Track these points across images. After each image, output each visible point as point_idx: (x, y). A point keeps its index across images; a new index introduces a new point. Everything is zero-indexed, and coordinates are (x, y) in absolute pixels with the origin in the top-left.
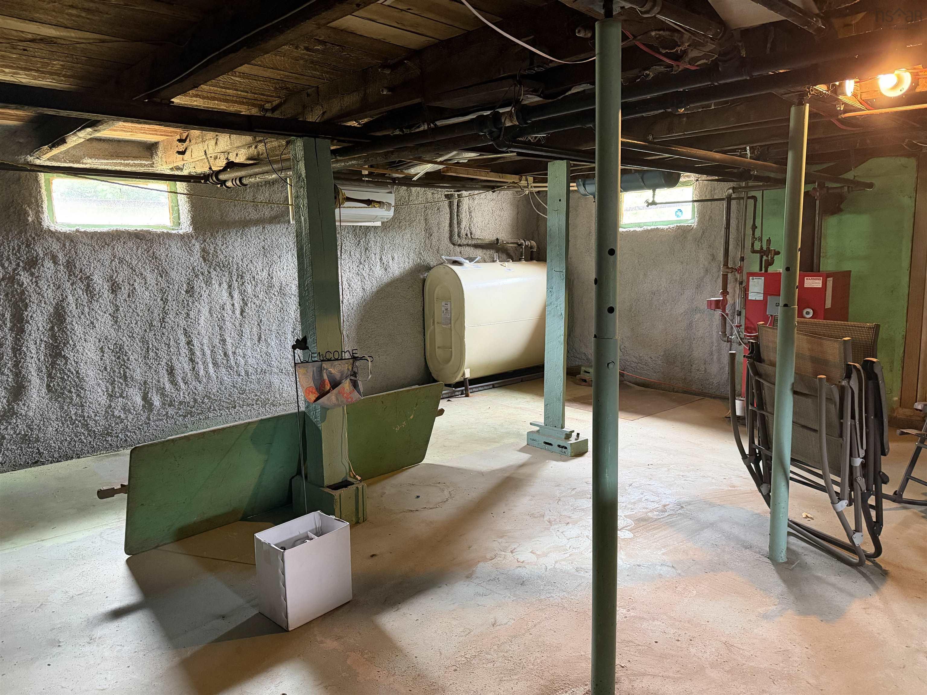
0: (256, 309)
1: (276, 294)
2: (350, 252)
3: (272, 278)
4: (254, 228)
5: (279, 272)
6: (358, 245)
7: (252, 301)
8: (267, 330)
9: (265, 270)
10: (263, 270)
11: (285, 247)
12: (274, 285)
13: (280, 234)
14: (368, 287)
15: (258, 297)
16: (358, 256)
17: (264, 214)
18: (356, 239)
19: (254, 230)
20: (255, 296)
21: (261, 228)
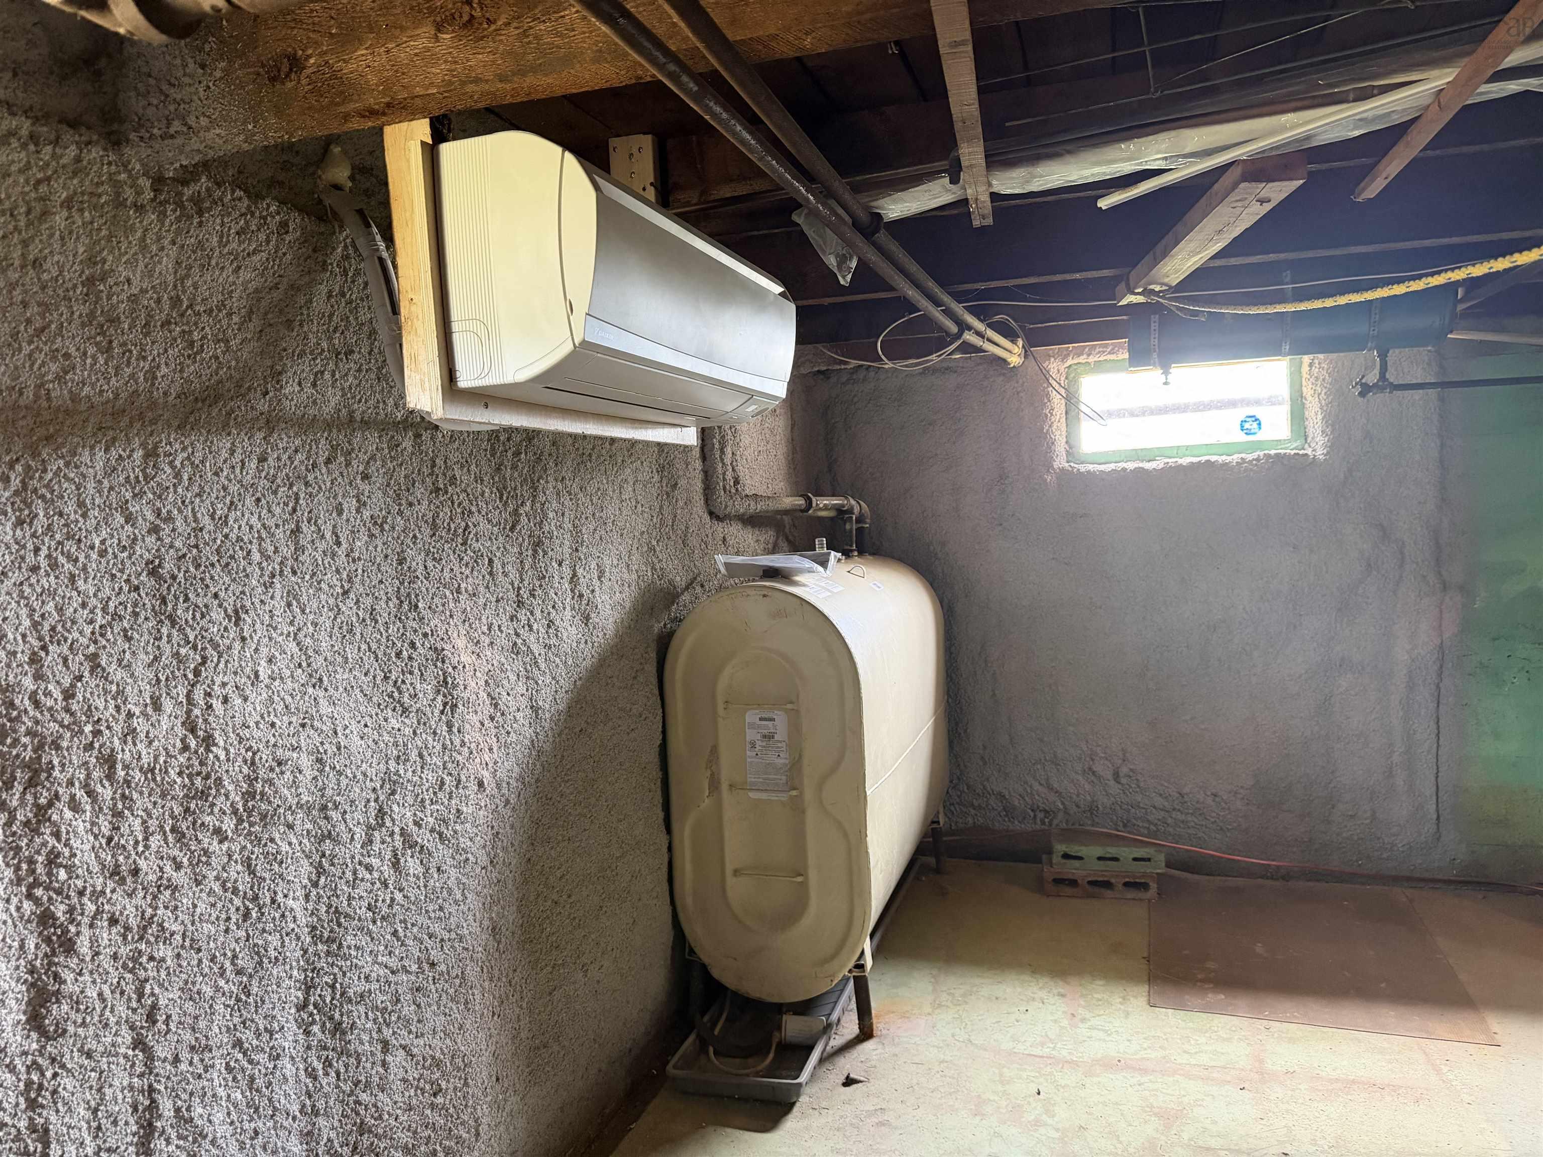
0: (124, 951)
1: (228, 825)
2: (491, 561)
3: (208, 741)
4: (100, 454)
5: (238, 701)
6: (512, 529)
7: (99, 912)
8: (185, 1055)
9: (168, 705)
10: (157, 706)
11: (256, 557)
12: (219, 782)
13: (234, 488)
14: (545, 700)
15: (135, 872)
16: (514, 574)
17: (151, 376)
18: (506, 504)
19: (99, 465)
20: (115, 872)
21: (138, 454)
